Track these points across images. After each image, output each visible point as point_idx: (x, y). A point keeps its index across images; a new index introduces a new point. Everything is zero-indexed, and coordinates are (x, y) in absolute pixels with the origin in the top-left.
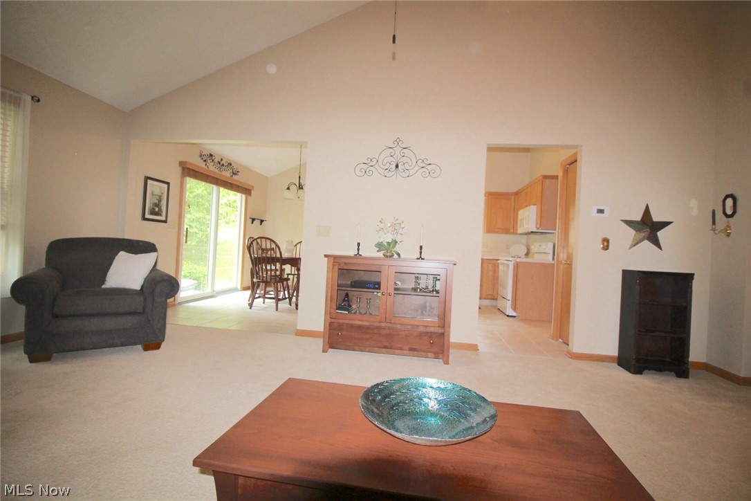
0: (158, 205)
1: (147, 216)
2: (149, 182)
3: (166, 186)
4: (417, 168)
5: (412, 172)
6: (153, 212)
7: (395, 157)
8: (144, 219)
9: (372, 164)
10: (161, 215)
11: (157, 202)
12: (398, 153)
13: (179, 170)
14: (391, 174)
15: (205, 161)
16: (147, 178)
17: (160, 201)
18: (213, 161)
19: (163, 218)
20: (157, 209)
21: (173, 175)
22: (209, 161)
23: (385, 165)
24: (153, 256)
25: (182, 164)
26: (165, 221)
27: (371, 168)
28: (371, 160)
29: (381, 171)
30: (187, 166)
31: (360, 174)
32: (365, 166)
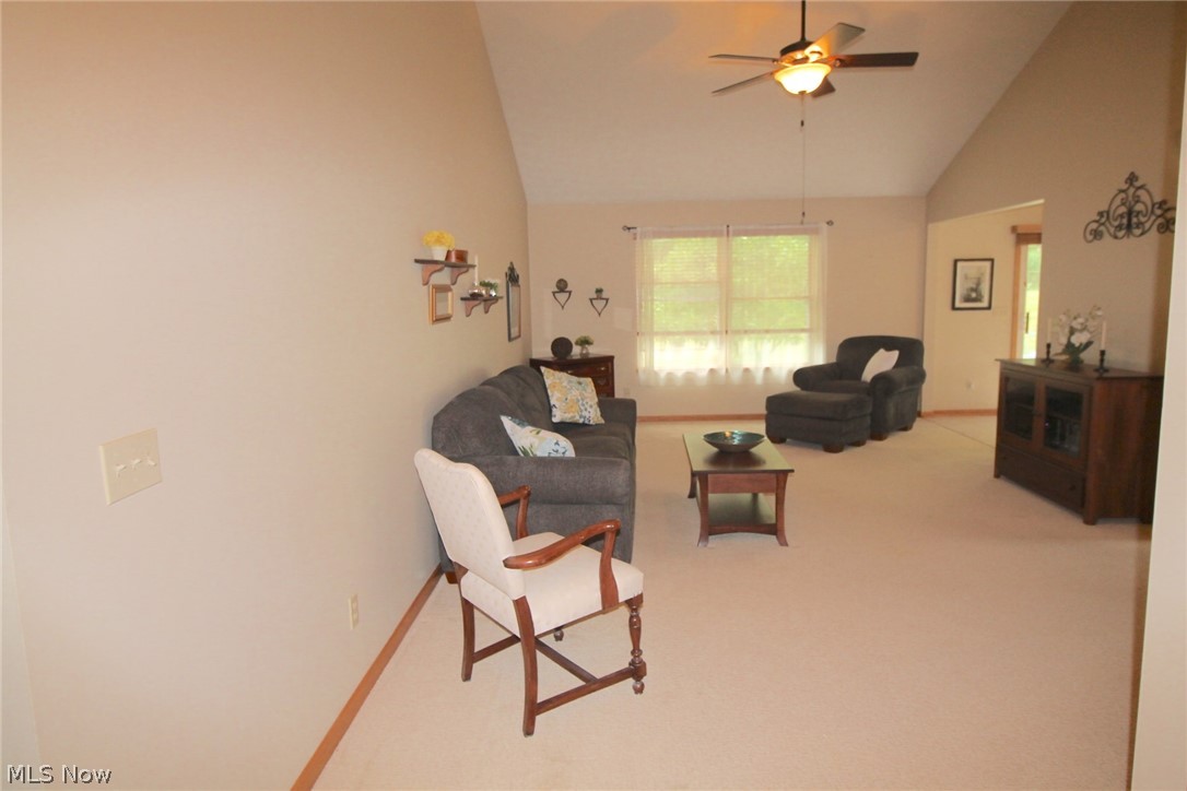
0: (975, 289)
1: (958, 305)
2: (960, 264)
3: (988, 264)
4: (1153, 218)
5: (1147, 226)
6: (968, 299)
7: (1128, 204)
8: (954, 308)
9: (1103, 221)
10: (981, 301)
11: (974, 286)
12: (1130, 198)
13: (1011, 238)
14: (1122, 232)
16: (956, 261)
17: (978, 284)
19: (984, 304)
20: (974, 295)
21: (1002, 247)
23: (1116, 220)
24: (895, 354)
25: (1014, 229)
26: (989, 308)
27: (1102, 228)
28: (1101, 214)
29: (1112, 230)
30: (1020, 231)
31: (1090, 238)
32: (1094, 226)
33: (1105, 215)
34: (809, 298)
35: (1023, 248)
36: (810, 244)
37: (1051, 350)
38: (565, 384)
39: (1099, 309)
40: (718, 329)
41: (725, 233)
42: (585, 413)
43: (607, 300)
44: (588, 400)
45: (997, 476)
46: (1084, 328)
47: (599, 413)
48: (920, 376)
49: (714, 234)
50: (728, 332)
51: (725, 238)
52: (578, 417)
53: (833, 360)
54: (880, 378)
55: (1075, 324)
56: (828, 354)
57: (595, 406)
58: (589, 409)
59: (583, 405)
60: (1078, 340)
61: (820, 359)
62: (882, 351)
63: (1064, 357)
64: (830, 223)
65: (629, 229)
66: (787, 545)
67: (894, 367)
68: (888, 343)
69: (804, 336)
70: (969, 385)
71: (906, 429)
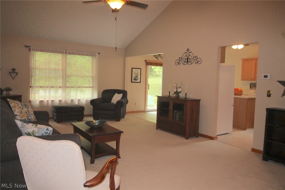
0: (137, 77)
1: (133, 81)
2: (133, 69)
3: (140, 70)
4: (194, 60)
5: (192, 62)
6: (135, 79)
7: (187, 56)
8: (132, 82)
9: (180, 60)
10: (138, 80)
11: (136, 76)
12: (188, 55)
13: (145, 63)
14: (186, 63)
15: (156, 58)
16: (132, 68)
17: (137, 76)
18: (161, 57)
19: (139, 81)
20: (136, 78)
21: (143, 65)
22: (158, 57)
23: (184, 60)
24: (122, 95)
25: (146, 61)
26: (140, 82)
27: (180, 62)
28: (180, 58)
29: (183, 62)
30: (147, 62)
31: (177, 64)
32: (178, 61)
33: (181, 58)
34: (92, 77)
35: (148, 66)
36: (92, 59)
37: (170, 93)
38: (20, 106)
39: (183, 82)
40: (61, 86)
41: (65, 52)
42: (30, 118)
43: (17, 73)
44: (30, 112)
45: (157, 129)
46: (180, 87)
47: (35, 117)
48: (127, 102)
49: (61, 52)
50: (65, 87)
51: (65, 54)
52: (27, 119)
53: (101, 97)
54: (118, 102)
55: (178, 86)
56: (98, 95)
57: (33, 115)
58: (31, 116)
59: (29, 114)
60: (179, 90)
61: (96, 97)
62: (116, 94)
63: (174, 95)
64: (99, 53)
65: (27, 47)
66: (120, 158)
67: (121, 99)
68: (119, 92)
69: (91, 89)
70: (136, 104)
71: (123, 118)
